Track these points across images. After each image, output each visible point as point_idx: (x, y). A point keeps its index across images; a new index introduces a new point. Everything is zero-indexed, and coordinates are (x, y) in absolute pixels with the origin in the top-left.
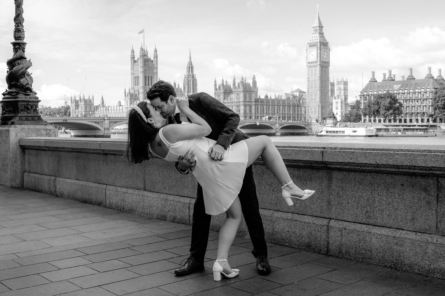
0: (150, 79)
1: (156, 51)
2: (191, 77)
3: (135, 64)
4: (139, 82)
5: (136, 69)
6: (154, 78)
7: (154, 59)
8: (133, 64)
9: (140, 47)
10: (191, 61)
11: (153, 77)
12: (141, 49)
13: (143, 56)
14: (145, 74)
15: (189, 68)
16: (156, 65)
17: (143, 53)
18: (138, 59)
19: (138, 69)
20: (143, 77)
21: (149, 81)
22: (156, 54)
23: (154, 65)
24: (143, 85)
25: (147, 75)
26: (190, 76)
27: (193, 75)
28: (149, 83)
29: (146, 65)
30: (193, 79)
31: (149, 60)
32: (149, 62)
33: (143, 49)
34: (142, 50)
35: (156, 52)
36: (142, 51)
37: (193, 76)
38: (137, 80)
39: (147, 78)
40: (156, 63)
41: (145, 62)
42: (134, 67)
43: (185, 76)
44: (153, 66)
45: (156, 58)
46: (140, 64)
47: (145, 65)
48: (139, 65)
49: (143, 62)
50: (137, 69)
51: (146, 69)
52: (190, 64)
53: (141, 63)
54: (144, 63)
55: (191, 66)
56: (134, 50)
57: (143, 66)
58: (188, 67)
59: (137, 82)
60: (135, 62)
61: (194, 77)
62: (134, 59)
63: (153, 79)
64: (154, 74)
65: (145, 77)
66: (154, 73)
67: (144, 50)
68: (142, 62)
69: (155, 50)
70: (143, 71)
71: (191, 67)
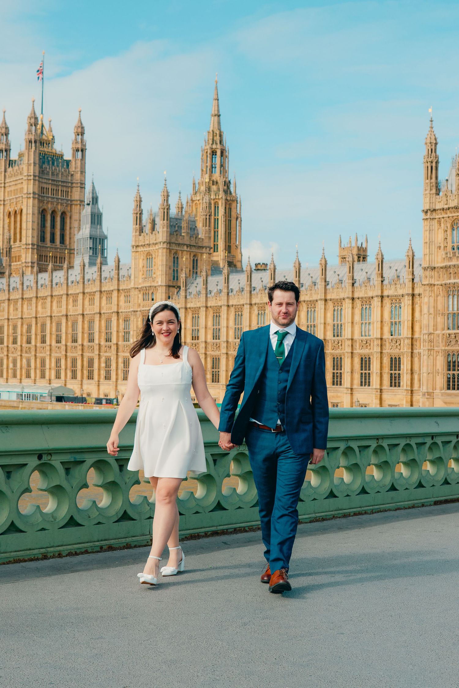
0: (58, 219)
1: (81, 131)
2: (219, 190)
3: (11, 168)
4: (21, 229)
5: (13, 188)
6: (71, 218)
7: (74, 156)
8: (5, 171)
9: (28, 113)
10: (220, 129)
11: (68, 214)
12: (30, 118)
13: (35, 142)
14: (40, 201)
15: (214, 153)
16: (78, 176)
17: (36, 130)
18: (21, 155)
19: (19, 186)
20: (36, 211)
21: (53, 226)
22: (82, 140)
23: (72, 175)
24: (35, 239)
25: (50, 207)
26: (214, 188)
27: (227, 184)
28: (53, 235)
29: (48, 173)
30: (226, 200)
31: (57, 159)
32: (58, 166)
33: (36, 118)
34: (34, 121)
35: (82, 134)
36: (34, 127)
37: (228, 187)
38: (15, 222)
39: (49, 218)
40: (79, 169)
41: (44, 163)
42: (7, 181)
43: (194, 187)
44: (70, 178)
45: (80, 153)
46: (25, 168)
47: (42, 171)
48: (21, 174)
49: (37, 162)
50: (16, 188)
51: (45, 186)
52: (217, 138)
53: (29, 165)
54: (41, 167)
55: (219, 146)
56: (9, 125)
57: (37, 174)
58: (209, 151)
59: (15, 229)
60: (11, 163)
61: (231, 193)
62: (8, 155)
63: (68, 221)
64: (71, 205)
65: (43, 213)
66: (71, 201)
67: (42, 126)
68: (32, 161)
69: (77, 127)
70: (37, 192)
71: (219, 153)
